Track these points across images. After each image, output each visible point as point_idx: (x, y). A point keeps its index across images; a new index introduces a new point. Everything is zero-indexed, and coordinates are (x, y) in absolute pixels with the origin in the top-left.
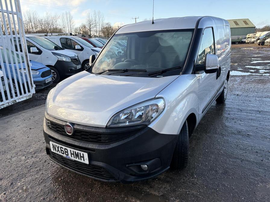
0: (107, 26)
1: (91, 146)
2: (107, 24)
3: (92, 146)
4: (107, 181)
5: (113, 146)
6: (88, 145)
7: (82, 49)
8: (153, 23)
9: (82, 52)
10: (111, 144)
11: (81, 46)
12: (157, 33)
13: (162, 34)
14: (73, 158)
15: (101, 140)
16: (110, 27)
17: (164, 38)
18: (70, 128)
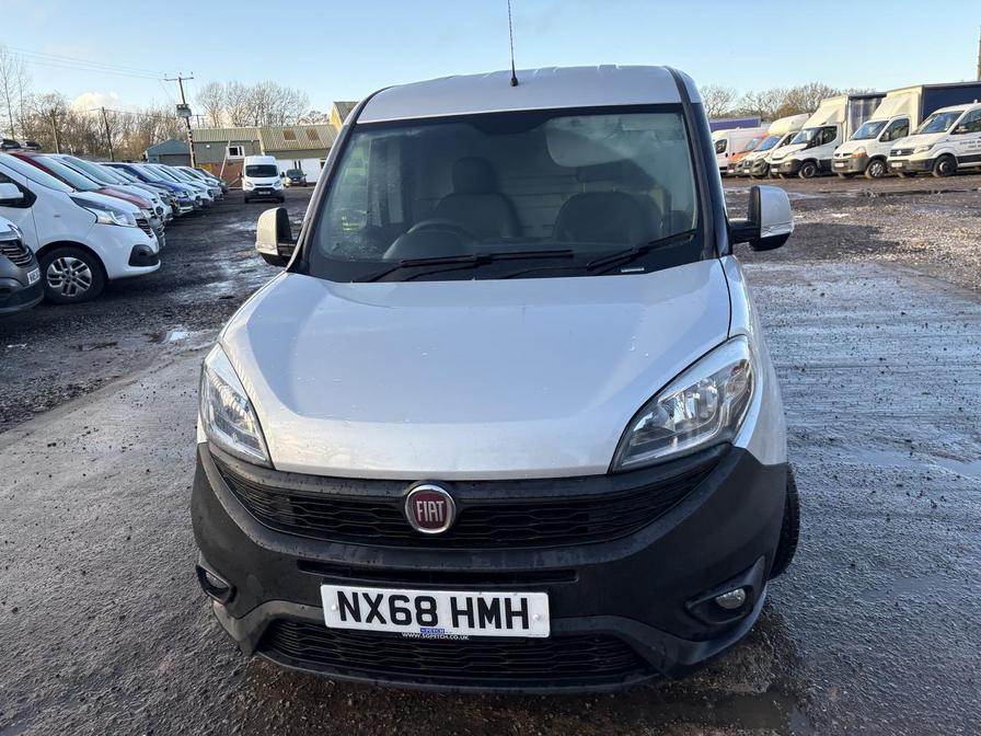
0: (48, 107)
1: (552, 560)
2: (50, 98)
3: (559, 559)
4: (618, 685)
5: (650, 541)
6: (536, 557)
7: (28, 199)
8: (515, 82)
9: (29, 210)
10: (635, 536)
11: (21, 188)
12: (550, 118)
13: (573, 122)
14: (464, 630)
15: (585, 530)
16: (63, 114)
17: (590, 136)
18: (440, 503)
